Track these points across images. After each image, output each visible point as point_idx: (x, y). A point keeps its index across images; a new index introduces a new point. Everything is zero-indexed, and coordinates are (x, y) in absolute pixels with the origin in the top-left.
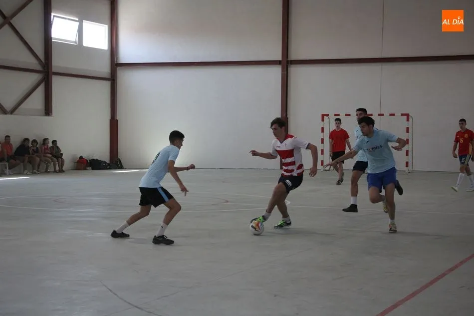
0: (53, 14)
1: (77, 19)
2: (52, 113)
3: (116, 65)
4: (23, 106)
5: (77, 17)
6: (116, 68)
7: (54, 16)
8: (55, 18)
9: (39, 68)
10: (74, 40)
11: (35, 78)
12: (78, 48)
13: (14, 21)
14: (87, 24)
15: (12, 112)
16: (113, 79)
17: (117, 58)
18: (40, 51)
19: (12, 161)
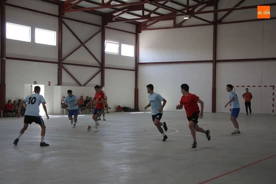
0: (106, 41)
1: (118, 43)
2: (104, 85)
3: (138, 64)
4: (90, 83)
5: (119, 42)
6: (138, 65)
7: (106, 42)
8: (107, 43)
9: (99, 65)
10: (117, 53)
11: (96, 70)
12: (119, 56)
13: (86, 45)
14: (123, 46)
15: (84, 85)
16: (136, 70)
17: (138, 60)
18: (99, 58)
19: (82, 107)
